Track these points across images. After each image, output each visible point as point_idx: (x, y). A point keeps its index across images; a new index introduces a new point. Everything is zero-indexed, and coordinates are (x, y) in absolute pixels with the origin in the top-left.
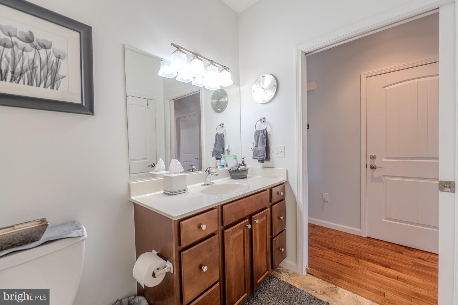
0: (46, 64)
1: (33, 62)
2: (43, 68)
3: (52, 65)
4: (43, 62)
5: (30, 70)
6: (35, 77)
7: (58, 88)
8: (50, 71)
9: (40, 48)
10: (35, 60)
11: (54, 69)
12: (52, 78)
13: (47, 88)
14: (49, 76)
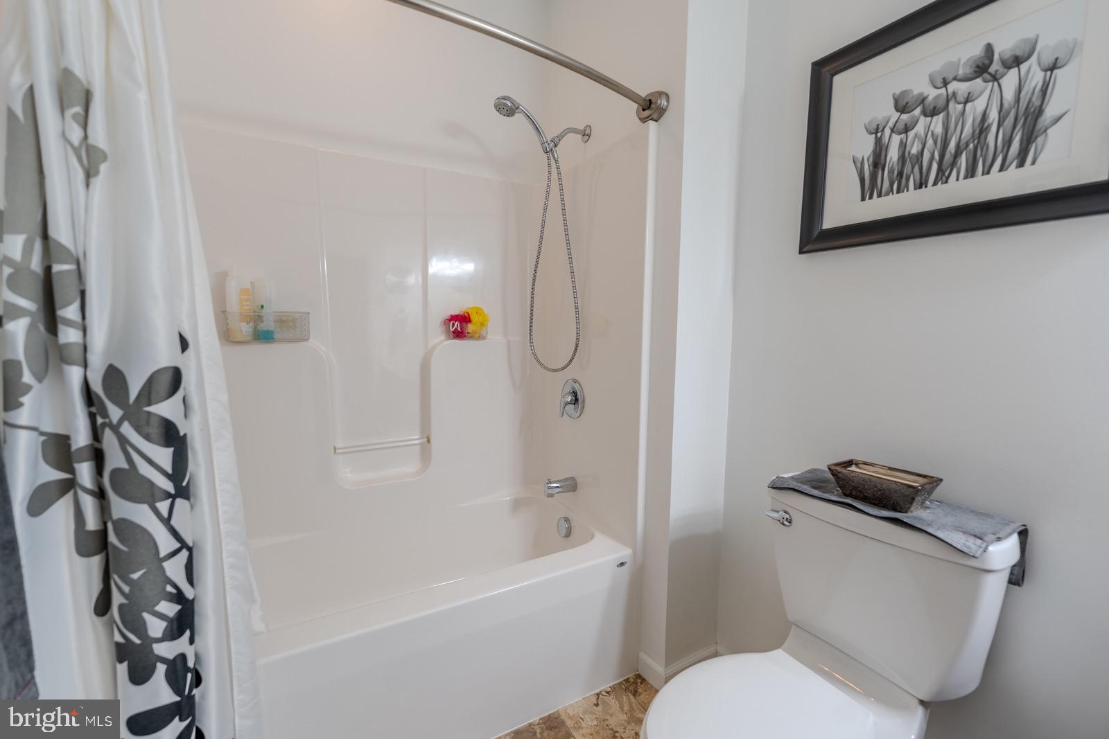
0: (1014, 107)
1: (984, 116)
2: (1004, 121)
3: (1030, 100)
4: (1006, 105)
5: (973, 142)
6: (981, 155)
7: (1037, 158)
8: (1021, 119)
9: (1006, 70)
10: (988, 111)
11: (1032, 110)
12: (1025, 138)
13: (1006, 170)
14: (1018, 132)
